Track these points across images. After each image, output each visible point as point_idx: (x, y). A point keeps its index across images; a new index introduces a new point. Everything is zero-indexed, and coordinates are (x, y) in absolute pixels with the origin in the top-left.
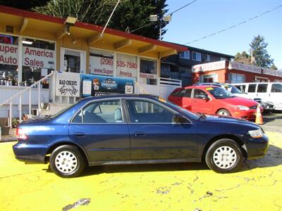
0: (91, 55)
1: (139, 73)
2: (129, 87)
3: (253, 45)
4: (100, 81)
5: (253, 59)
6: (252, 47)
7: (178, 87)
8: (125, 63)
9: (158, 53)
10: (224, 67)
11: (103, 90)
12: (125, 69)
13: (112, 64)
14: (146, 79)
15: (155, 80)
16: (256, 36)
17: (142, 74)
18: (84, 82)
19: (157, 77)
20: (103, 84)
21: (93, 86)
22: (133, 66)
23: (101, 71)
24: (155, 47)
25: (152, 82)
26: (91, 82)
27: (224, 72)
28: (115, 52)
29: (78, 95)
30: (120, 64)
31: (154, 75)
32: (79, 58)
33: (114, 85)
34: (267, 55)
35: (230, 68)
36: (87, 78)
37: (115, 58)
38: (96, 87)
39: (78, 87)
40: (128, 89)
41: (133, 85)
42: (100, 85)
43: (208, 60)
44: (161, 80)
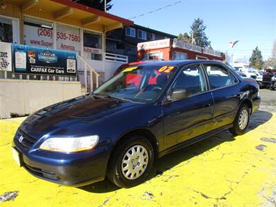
0: (26, 23)
1: (82, 47)
2: (71, 61)
3: (194, 28)
4: (37, 53)
5: (193, 40)
6: (193, 29)
7: (125, 63)
8: (67, 35)
9: (103, 27)
10: (168, 45)
11: (40, 63)
12: (68, 42)
13: (51, 36)
14: (90, 54)
15: (100, 55)
16: (197, 19)
17: (86, 48)
18: (16, 53)
19: (102, 52)
20: (41, 57)
21: (28, 59)
22: (76, 39)
23: (39, 43)
24: (100, 19)
25: (97, 57)
26: (25, 54)
27: (169, 50)
28: (55, 22)
29: (9, 68)
30: (61, 36)
31: (99, 50)
32: (11, 26)
33: (53, 58)
34: (205, 38)
35: (174, 46)
36: (20, 50)
37: (55, 29)
38: (33, 61)
39: (9, 60)
40: (71, 65)
41: (75, 59)
42: (36, 58)
43: (153, 38)
44: (107, 55)
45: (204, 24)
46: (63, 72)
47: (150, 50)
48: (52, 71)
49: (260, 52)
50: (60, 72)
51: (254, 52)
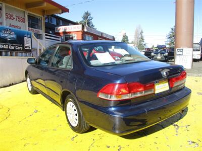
1: (28, 28)
8: (14, 16)
10: (81, 29)
12: (15, 23)
15: (41, 35)
16: (86, 12)
17: (30, 28)
19: (42, 32)
20: (2, 35)
22: (22, 20)
25: (39, 36)
27: (81, 33)
30: (9, 17)
31: (40, 31)
33: (13, 36)
34: (93, 25)
35: (85, 30)
40: (27, 43)
41: (31, 38)
43: (61, 24)
44: (46, 35)
45: (91, 16)
46: (22, 48)
47: (70, 32)
48: (13, 48)
49: (127, 37)
50: (19, 48)
51: (124, 36)
